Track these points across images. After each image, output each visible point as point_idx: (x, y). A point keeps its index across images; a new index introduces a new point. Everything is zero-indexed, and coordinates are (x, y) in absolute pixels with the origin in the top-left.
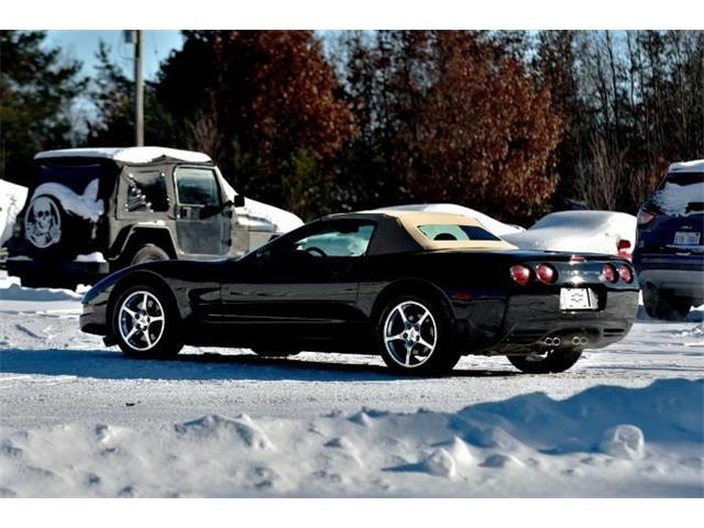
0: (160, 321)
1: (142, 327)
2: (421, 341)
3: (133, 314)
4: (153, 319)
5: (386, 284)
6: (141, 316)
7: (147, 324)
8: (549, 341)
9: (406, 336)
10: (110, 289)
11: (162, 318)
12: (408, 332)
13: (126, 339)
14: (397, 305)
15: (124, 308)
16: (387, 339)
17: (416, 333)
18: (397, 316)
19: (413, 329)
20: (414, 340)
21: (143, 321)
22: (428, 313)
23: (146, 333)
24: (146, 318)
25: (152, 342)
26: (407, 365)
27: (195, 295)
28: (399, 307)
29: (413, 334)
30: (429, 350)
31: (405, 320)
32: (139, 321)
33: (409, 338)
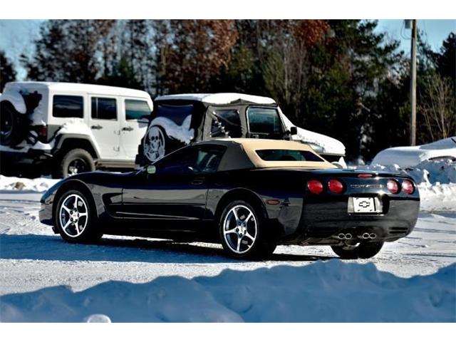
0: (85, 216)
1: (74, 220)
2: (247, 235)
3: (68, 210)
4: (81, 215)
5: (225, 191)
6: (74, 212)
7: (77, 218)
8: (342, 236)
9: (237, 230)
10: (55, 193)
11: (86, 214)
12: (239, 227)
13: (64, 228)
14: (232, 207)
15: (63, 206)
16: (225, 232)
17: (244, 229)
18: (232, 215)
19: (242, 225)
20: (243, 233)
21: (75, 216)
22: (251, 214)
23: (76, 224)
24: (77, 213)
25: (80, 231)
26: (238, 251)
27: (106, 198)
28: (233, 209)
29: (242, 230)
30: (252, 241)
31: (237, 218)
32: (72, 216)
33: (240, 232)
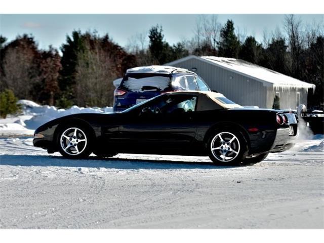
0: (84, 142)
1: (73, 144)
3: (68, 138)
4: (80, 141)
6: (73, 139)
7: (76, 143)
10: (56, 126)
11: (85, 140)
12: (224, 146)
13: (65, 150)
14: (218, 133)
15: (63, 135)
16: (212, 149)
17: (228, 146)
18: (218, 139)
19: (226, 144)
20: (227, 149)
22: (235, 137)
23: (76, 147)
24: (76, 140)
25: (79, 151)
26: (223, 161)
27: (104, 131)
28: (219, 135)
29: (226, 147)
30: (236, 154)
31: (222, 140)
32: (71, 142)
33: (224, 149)
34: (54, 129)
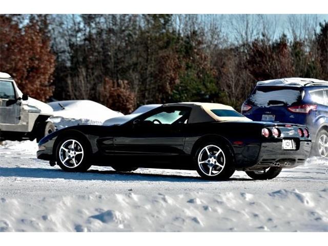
0: (81, 154)
1: (71, 156)
2: (217, 164)
3: (67, 150)
4: (77, 153)
6: (71, 151)
7: (74, 155)
8: (276, 164)
9: (209, 161)
10: (55, 138)
11: (82, 152)
12: (210, 159)
13: (63, 162)
14: (205, 146)
15: (62, 147)
16: (199, 163)
17: (215, 160)
18: (205, 152)
19: (213, 158)
20: (214, 163)
21: (72, 154)
22: (220, 150)
23: (74, 159)
24: (73, 152)
25: (77, 164)
26: (210, 175)
28: (206, 148)
29: (213, 160)
30: (221, 168)
31: (209, 154)
32: (70, 154)
33: (211, 162)
34: (54, 141)
